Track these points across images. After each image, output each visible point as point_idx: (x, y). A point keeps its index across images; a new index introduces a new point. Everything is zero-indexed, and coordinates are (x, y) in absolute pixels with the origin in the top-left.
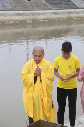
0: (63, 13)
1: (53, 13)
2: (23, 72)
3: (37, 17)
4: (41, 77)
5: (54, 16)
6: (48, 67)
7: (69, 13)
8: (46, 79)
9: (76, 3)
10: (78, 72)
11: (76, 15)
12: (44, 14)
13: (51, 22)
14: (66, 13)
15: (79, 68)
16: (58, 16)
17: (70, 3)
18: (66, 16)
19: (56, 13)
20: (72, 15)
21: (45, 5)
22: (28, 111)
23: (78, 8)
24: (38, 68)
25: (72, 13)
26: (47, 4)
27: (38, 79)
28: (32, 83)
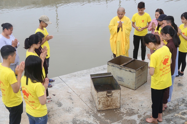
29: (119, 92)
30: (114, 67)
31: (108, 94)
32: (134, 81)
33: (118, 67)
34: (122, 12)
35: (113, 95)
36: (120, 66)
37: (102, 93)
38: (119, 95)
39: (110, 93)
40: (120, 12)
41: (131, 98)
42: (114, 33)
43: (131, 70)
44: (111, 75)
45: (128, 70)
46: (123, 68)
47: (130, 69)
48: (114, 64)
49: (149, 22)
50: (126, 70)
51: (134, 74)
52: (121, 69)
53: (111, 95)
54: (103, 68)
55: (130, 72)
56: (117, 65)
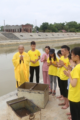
0: (14, 41)
1: (10, 42)
2: (14, 58)
3: (3, 43)
4: (23, 61)
5: (10, 43)
6: (27, 55)
7: (17, 41)
8: (26, 61)
9: (19, 37)
10: (39, 58)
11: (20, 42)
12: (6, 42)
13: (9, 45)
14: (15, 41)
15: (40, 56)
16: (12, 43)
17: (16, 37)
18: (16, 42)
19: (11, 42)
20: (18, 42)
21: (6, 38)
22: (17, 79)
23: (20, 39)
24: (21, 56)
25: (18, 41)
26: (7, 38)
27: (22, 62)
28: (19, 64)
29: (40, 114)
30: (24, 92)
31: (31, 118)
32: (43, 101)
33: (27, 92)
34: (22, 48)
35: (35, 117)
36: (30, 90)
37: (26, 118)
38: (40, 116)
39: (33, 116)
40: (21, 48)
41: (45, 117)
42: (17, 65)
43: (40, 92)
44: (26, 99)
45: (37, 92)
46: (32, 91)
47: (38, 91)
48: (23, 90)
49: (39, 56)
50: (35, 93)
51: (43, 95)
52: (30, 92)
53: (33, 118)
54: (10, 95)
55: (39, 94)
56: (26, 90)
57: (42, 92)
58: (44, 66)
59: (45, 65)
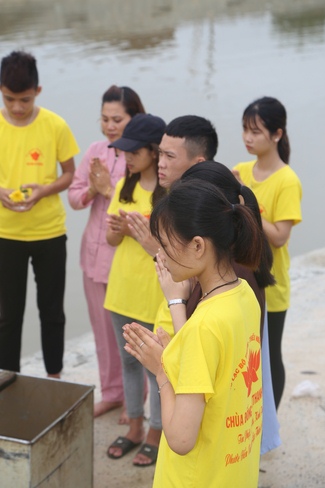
10: (67, 175)
57: (18, 450)
58: (90, 240)
59: (96, 230)
